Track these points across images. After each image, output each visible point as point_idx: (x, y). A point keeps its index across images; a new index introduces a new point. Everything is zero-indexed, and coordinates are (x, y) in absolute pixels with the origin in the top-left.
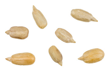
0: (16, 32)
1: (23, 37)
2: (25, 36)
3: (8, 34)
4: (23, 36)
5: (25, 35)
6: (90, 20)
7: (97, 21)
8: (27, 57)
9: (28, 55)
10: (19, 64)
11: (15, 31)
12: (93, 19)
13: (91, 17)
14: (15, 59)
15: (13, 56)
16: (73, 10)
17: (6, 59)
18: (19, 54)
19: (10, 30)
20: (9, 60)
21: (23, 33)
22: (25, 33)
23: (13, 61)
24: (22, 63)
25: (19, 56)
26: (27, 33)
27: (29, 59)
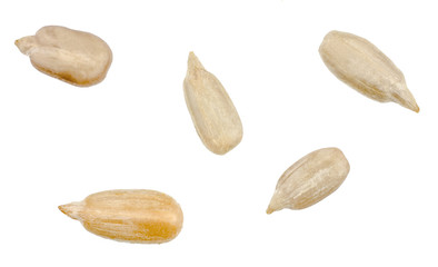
0: (60, 50)
1: (84, 77)
2: (92, 74)
3: (24, 51)
4: (83, 73)
5: (92, 69)
6: (389, 95)
7: (417, 110)
8: (150, 209)
9: (155, 204)
10: (113, 237)
11: (55, 46)
12: (403, 96)
13: (399, 85)
14: (98, 212)
15: (90, 201)
16: (334, 34)
17: (60, 208)
18: (118, 194)
19: (36, 39)
20: (75, 213)
21: (88, 59)
22: (94, 63)
23: (91, 221)
24: (125, 234)
25: (118, 203)
26: (101, 65)
27: (156, 218)
